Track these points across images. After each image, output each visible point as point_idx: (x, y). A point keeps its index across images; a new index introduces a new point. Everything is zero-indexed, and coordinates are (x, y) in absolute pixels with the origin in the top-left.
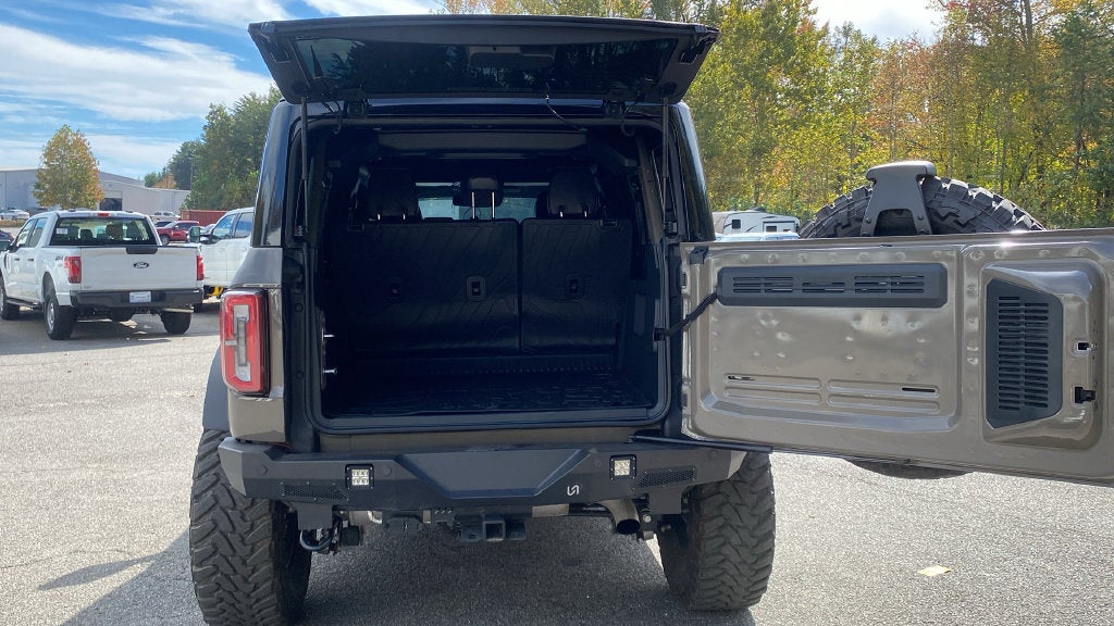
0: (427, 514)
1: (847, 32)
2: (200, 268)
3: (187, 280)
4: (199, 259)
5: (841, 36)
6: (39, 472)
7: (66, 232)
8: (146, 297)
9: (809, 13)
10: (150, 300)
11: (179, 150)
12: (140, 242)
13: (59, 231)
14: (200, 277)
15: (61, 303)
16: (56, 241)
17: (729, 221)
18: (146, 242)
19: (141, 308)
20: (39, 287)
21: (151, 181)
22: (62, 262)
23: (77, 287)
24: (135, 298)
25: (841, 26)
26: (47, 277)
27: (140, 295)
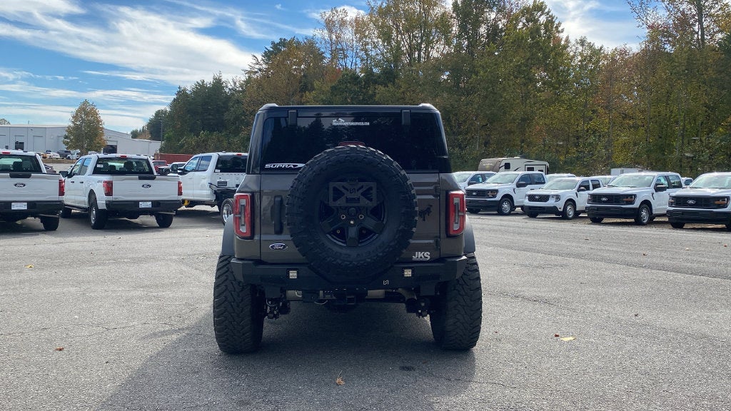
0: (321, 292)
1: (582, 42)
2: (180, 189)
3: (173, 196)
4: (179, 183)
5: (579, 46)
6: (114, 291)
7: (102, 166)
8: (149, 205)
9: (559, 32)
10: (151, 206)
11: (154, 115)
12: (144, 172)
13: (98, 166)
14: (180, 193)
15: (100, 207)
16: (97, 171)
17: (503, 164)
18: (147, 173)
19: (145, 212)
20: (86, 199)
21: (135, 135)
22: (102, 184)
23: (110, 198)
24: (142, 205)
25: (578, 39)
26: (92, 193)
27: (145, 203)
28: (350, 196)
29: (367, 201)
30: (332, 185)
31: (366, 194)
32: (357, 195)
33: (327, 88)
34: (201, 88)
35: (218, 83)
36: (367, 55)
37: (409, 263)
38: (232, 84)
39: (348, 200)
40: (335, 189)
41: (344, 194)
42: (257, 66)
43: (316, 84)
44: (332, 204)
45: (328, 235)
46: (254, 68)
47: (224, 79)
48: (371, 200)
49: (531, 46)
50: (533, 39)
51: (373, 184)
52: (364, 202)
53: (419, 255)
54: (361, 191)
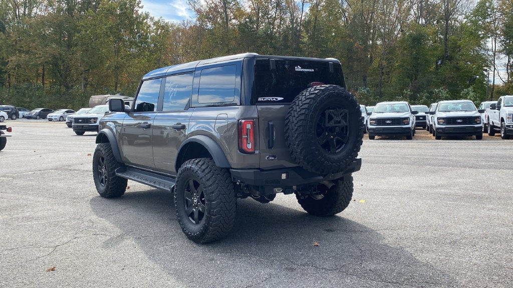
17: (108, 100)
28: (336, 119)
30: (327, 112)
32: (340, 118)
39: (335, 122)
40: (329, 115)
41: (333, 118)
44: (327, 124)
48: (346, 122)
49: (120, 15)
50: (121, 10)
51: (347, 111)
52: (343, 123)
54: (342, 115)
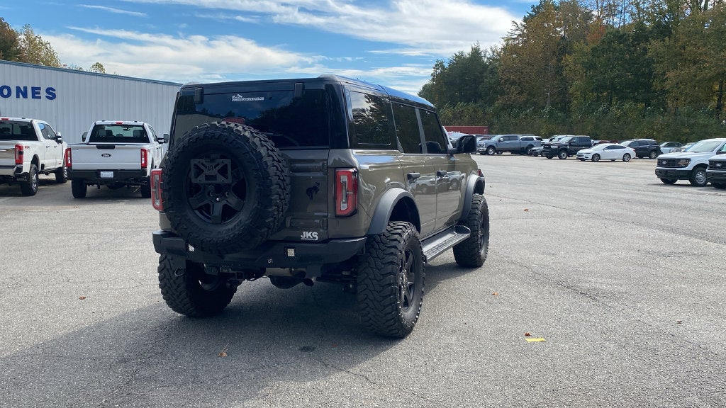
28: (207, 172)
29: (223, 179)
30: (194, 161)
31: (223, 171)
32: (214, 172)
33: (588, 49)
34: (459, 59)
35: (476, 53)
36: (638, 8)
37: (295, 242)
38: (491, 52)
39: (208, 178)
40: (197, 167)
41: (203, 171)
42: (518, 32)
43: (576, 46)
44: (194, 181)
45: (197, 212)
46: (512, 34)
47: (482, 48)
48: (227, 178)
51: (228, 162)
52: (220, 179)
53: (307, 235)
54: (218, 168)
